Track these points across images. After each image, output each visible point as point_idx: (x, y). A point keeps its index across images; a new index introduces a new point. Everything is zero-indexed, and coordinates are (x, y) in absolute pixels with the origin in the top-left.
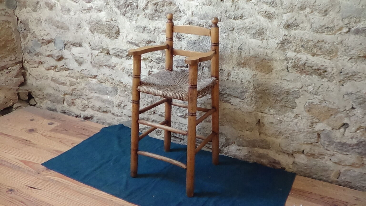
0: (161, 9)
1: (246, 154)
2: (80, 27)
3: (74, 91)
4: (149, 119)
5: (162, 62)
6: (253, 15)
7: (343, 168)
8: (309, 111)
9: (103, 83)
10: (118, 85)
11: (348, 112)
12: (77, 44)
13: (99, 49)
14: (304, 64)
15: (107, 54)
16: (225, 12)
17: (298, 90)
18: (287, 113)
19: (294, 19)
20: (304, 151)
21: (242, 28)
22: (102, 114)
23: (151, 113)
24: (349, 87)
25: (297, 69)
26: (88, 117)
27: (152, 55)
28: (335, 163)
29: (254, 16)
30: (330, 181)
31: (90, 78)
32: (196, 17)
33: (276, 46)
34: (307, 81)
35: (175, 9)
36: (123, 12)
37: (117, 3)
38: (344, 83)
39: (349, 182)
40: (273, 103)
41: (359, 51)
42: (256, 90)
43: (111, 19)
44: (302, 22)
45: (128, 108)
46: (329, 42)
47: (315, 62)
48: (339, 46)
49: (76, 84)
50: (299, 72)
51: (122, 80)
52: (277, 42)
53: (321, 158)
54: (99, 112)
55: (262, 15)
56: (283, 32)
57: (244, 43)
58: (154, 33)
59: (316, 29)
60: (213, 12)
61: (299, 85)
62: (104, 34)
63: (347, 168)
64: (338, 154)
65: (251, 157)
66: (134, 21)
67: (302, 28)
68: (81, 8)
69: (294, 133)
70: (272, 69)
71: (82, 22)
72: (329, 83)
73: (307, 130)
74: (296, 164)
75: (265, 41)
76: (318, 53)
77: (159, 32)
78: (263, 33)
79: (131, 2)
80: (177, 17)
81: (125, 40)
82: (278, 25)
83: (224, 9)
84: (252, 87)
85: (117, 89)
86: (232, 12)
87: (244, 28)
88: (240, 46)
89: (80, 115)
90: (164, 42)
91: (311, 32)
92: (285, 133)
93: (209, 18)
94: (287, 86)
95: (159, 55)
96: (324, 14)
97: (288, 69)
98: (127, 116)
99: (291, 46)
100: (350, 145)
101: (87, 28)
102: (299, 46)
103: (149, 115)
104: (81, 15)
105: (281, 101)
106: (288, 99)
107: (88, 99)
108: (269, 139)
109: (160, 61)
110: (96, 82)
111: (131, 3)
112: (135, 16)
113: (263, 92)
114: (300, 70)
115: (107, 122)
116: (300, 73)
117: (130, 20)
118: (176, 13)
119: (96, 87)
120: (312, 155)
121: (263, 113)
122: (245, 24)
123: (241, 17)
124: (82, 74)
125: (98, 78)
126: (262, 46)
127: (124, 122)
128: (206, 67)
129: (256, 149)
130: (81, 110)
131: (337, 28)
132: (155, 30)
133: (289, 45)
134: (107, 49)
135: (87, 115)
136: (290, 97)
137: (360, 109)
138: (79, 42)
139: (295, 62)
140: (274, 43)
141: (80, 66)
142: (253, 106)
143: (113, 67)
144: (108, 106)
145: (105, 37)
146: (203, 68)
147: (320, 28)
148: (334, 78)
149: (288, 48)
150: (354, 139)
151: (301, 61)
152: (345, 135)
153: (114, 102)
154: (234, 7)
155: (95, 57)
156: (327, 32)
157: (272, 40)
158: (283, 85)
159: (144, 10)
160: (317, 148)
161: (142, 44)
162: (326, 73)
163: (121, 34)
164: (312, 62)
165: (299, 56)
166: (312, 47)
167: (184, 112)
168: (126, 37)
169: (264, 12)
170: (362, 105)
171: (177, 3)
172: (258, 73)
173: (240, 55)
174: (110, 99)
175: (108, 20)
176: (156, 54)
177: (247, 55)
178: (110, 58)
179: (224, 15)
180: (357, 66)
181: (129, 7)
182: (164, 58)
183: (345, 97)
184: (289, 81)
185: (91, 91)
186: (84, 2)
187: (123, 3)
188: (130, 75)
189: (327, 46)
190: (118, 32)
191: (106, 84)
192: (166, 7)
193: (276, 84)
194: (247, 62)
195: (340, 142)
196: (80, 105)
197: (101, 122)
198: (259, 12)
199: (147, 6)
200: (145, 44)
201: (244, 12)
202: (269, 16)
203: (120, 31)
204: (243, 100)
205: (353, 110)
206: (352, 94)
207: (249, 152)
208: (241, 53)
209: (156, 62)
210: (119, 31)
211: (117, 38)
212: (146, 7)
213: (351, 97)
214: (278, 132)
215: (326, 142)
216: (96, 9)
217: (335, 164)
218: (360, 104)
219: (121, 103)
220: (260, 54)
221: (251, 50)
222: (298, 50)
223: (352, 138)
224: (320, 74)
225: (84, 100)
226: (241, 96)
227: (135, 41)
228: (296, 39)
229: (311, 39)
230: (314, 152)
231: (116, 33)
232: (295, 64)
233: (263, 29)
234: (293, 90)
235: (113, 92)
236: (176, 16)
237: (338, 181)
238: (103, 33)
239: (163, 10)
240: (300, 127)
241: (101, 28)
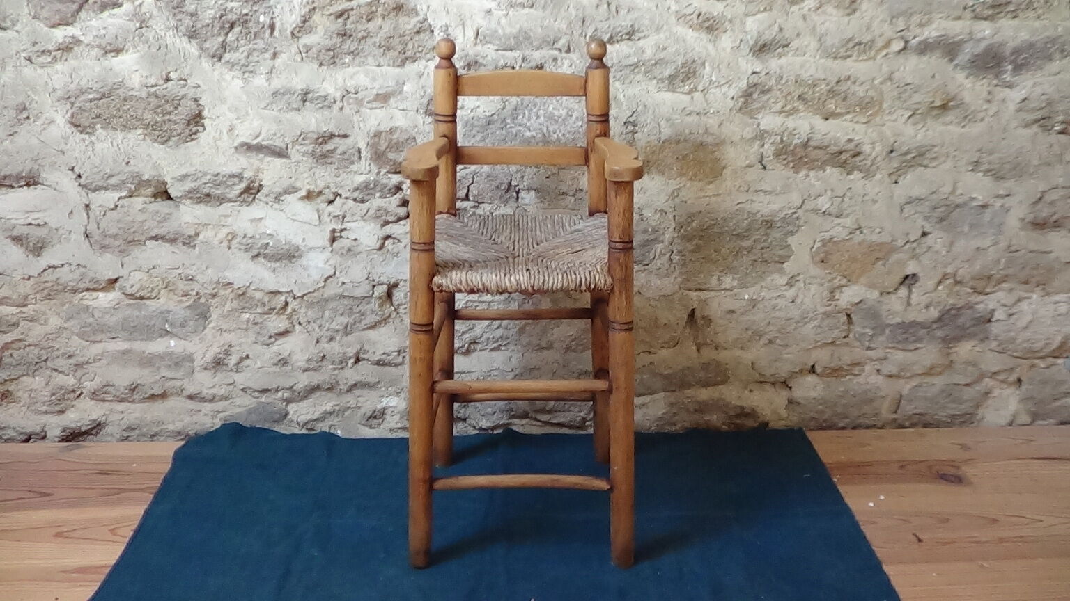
0: (360, 27)
1: (664, 411)
2: (28, 118)
3: (10, 351)
4: (337, 382)
5: (378, 195)
6: (663, 26)
7: (906, 383)
8: (823, 262)
9: (149, 298)
10: (214, 296)
11: (915, 245)
12: (18, 177)
13: (123, 182)
14: (805, 145)
15: (153, 199)
16: (580, 23)
17: (795, 213)
18: (769, 278)
19: (776, 27)
20: (816, 367)
21: (635, 66)
22: (145, 405)
23: (344, 364)
24: (912, 184)
25: (785, 159)
26: (83, 429)
27: (339, 179)
28: (890, 376)
29: (665, 27)
30: (880, 424)
31: (88, 290)
32: (489, 45)
33: (730, 103)
34: (814, 186)
35: (415, 25)
36: (215, 48)
37: (187, 21)
38: (900, 176)
39: (921, 414)
40: (730, 258)
41: (931, 94)
42: (682, 231)
43: (165, 77)
44: (798, 35)
45: (256, 363)
46: (862, 79)
47: (832, 134)
48: (884, 87)
49: (22, 323)
50: (792, 165)
51: (230, 276)
52: (732, 92)
53: (857, 373)
54: (133, 401)
55: (690, 23)
56: (749, 65)
57: (640, 108)
58: (341, 109)
59: (834, 50)
60: (546, 27)
61: (795, 199)
62: (139, 131)
63: (915, 382)
64: (897, 352)
65: (677, 418)
66: (262, 76)
67: (797, 49)
68: (27, 45)
69: (790, 325)
70: (724, 168)
71: (36, 98)
72: (866, 182)
73: (822, 310)
74: (798, 403)
75: (697, 95)
76: (838, 110)
77: (360, 102)
78: (695, 73)
79: (247, 15)
80: (420, 49)
81: (226, 143)
82: (732, 48)
83: (576, 16)
84: (673, 225)
85: (208, 310)
86: (601, 21)
87: (641, 63)
88: (632, 116)
89: (43, 431)
90: (382, 132)
91: (820, 58)
92: (767, 330)
93: (534, 44)
94: (766, 206)
95: (367, 174)
96: (848, 11)
97: (763, 163)
98: (255, 391)
99: (773, 100)
100: (922, 325)
101: (61, 118)
102: (793, 98)
103: (336, 372)
104: (28, 71)
105: (750, 249)
106: (769, 240)
107: (79, 366)
108: (723, 356)
109: (368, 194)
110: (114, 303)
111: (245, 17)
112: (265, 59)
113: (701, 234)
114: (792, 161)
115: (171, 427)
116: (793, 167)
117: (244, 73)
118: (417, 38)
119: (114, 318)
120: (836, 372)
121: (701, 290)
122: (643, 51)
123: (630, 35)
124: (50, 284)
125: (128, 286)
126: (691, 108)
127: (240, 413)
128: (529, 189)
129: (689, 392)
130: (46, 413)
131: (880, 43)
132: (344, 96)
133: (766, 97)
134: (158, 181)
135: (79, 425)
136: (776, 234)
137: (941, 234)
138: (27, 169)
139: (782, 141)
140: (722, 98)
141: (38, 256)
142: (676, 278)
143: (190, 237)
144: (169, 374)
145: (144, 139)
146: (518, 193)
147: (842, 46)
148: (878, 168)
149: (763, 107)
150: (932, 309)
151: (797, 136)
152: (913, 302)
153: (198, 357)
154: (605, 6)
155: (104, 215)
156: (859, 56)
157: (718, 89)
158: (755, 207)
159: (297, 35)
160: (846, 349)
161: (297, 147)
162: (858, 159)
163: (206, 122)
164: (825, 135)
165: (791, 123)
166: (823, 98)
167: (466, 336)
168: (231, 129)
169: (695, 16)
170: (945, 223)
171: (418, 7)
172: (685, 185)
173: (632, 143)
174: (179, 350)
175: (152, 81)
176: (355, 172)
177: (653, 138)
178: (170, 211)
179: (577, 32)
180: (927, 130)
181: (237, 29)
182: (384, 181)
183: (906, 210)
184: (771, 192)
185: (92, 338)
186: (41, 27)
187: (214, 19)
188: (257, 255)
189: (860, 91)
190: (196, 119)
191: (162, 301)
192: (379, 21)
193: (736, 207)
194: (654, 158)
195: (904, 323)
196: (45, 394)
197: (144, 435)
198: (679, 16)
199: (307, 24)
200: (310, 148)
201: (636, 19)
202: (710, 26)
203: (205, 113)
204: (647, 265)
205: (924, 239)
206: (922, 199)
207: (672, 405)
208: (636, 135)
209: (355, 200)
210: (199, 116)
211: (192, 140)
212: (302, 27)
213: (919, 209)
214: (750, 333)
215: (868, 330)
216: (99, 46)
217: (890, 379)
218: (942, 220)
219: (227, 353)
220: (687, 131)
221: (663, 123)
222: (789, 107)
223: (927, 307)
224: (843, 165)
225: (61, 372)
226: (643, 255)
227: (271, 142)
228: (783, 82)
229: (823, 77)
230: (840, 363)
231: (189, 121)
232: (781, 146)
233: (694, 61)
234: (782, 216)
235: (192, 323)
236: (419, 46)
237: (895, 420)
238: (136, 128)
239: (369, 33)
240: (804, 307)
241: (125, 112)
